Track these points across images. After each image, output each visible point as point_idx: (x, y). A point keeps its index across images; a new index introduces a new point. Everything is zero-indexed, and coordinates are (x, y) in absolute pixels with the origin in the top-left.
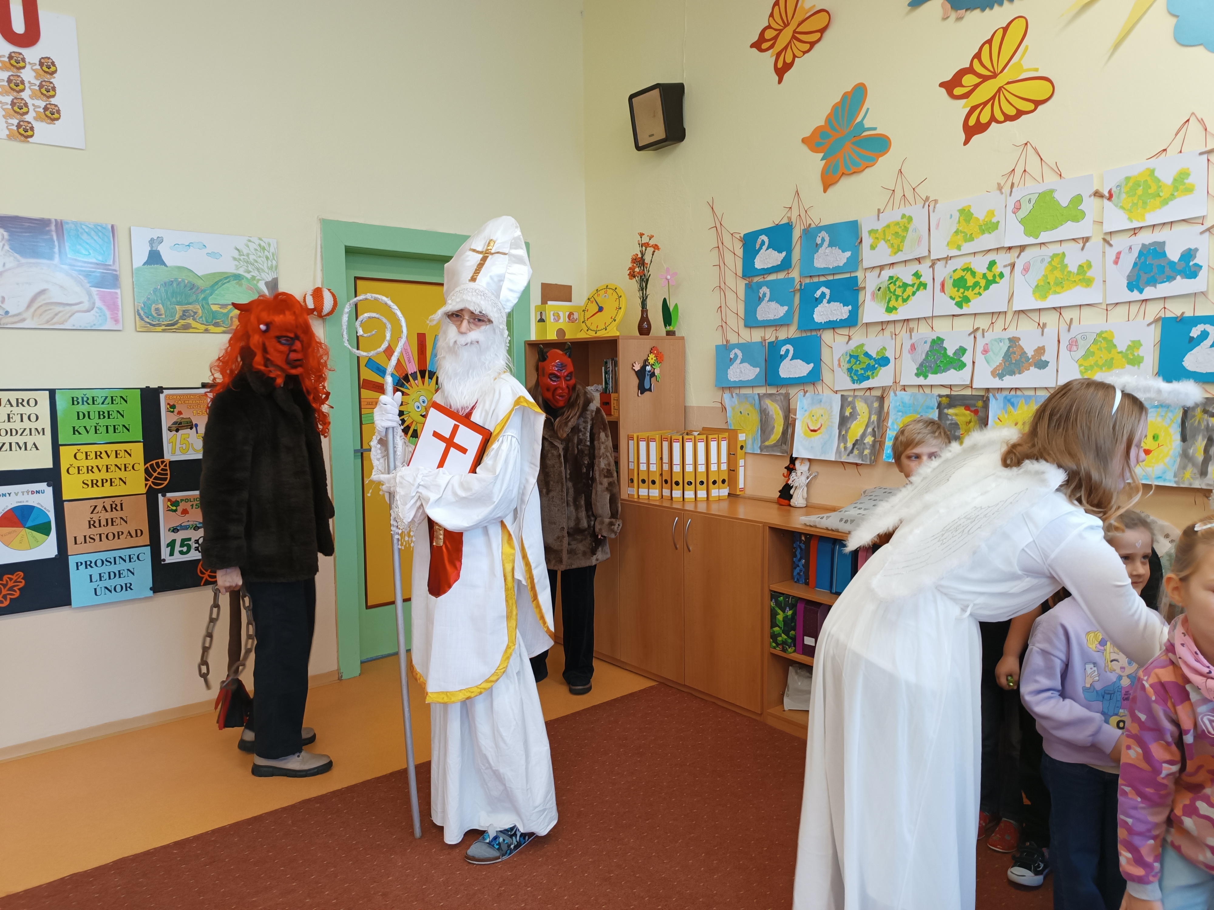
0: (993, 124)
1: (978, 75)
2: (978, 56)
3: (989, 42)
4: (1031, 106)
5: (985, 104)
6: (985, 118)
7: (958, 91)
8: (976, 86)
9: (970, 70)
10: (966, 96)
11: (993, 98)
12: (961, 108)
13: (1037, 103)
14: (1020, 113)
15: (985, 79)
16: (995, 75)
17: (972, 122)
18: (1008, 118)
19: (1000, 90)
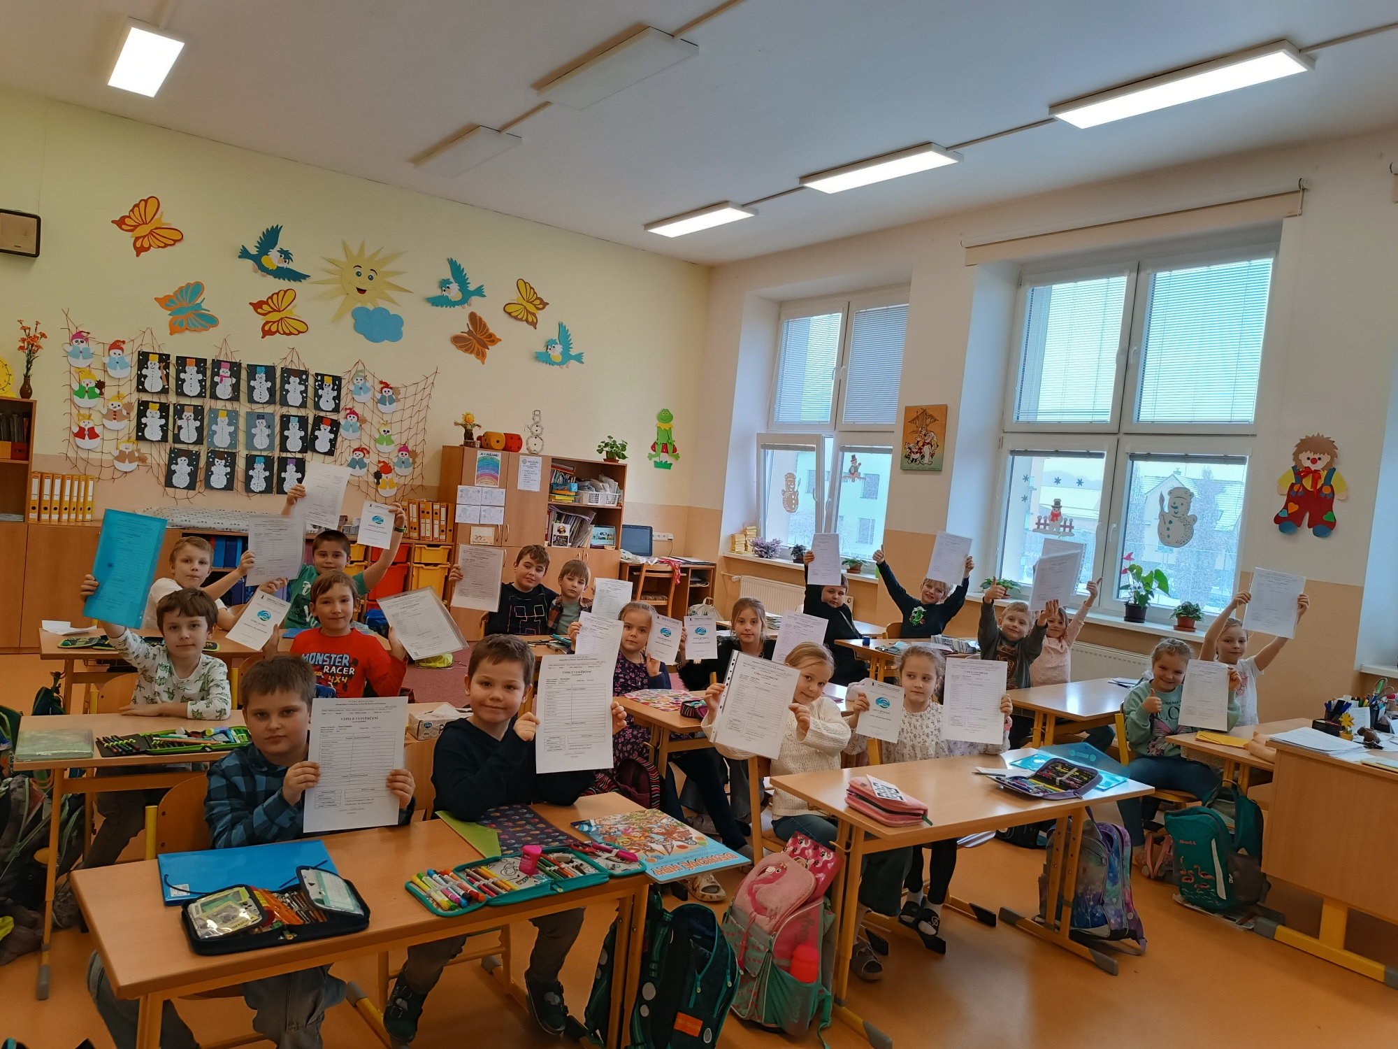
0: (278, 334)
1: (271, 308)
2: (271, 298)
3: (277, 294)
4: (297, 333)
5: (274, 322)
6: (274, 328)
7: (259, 310)
8: (270, 312)
9: (266, 303)
10: (264, 315)
11: (278, 321)
12: (261, 320)
13: (300, 332)
14: (291, 334)
15: (275, 311)
16: (279, 311)
17: (267, 328)
18: (285, 333)
19: (282, 319)
